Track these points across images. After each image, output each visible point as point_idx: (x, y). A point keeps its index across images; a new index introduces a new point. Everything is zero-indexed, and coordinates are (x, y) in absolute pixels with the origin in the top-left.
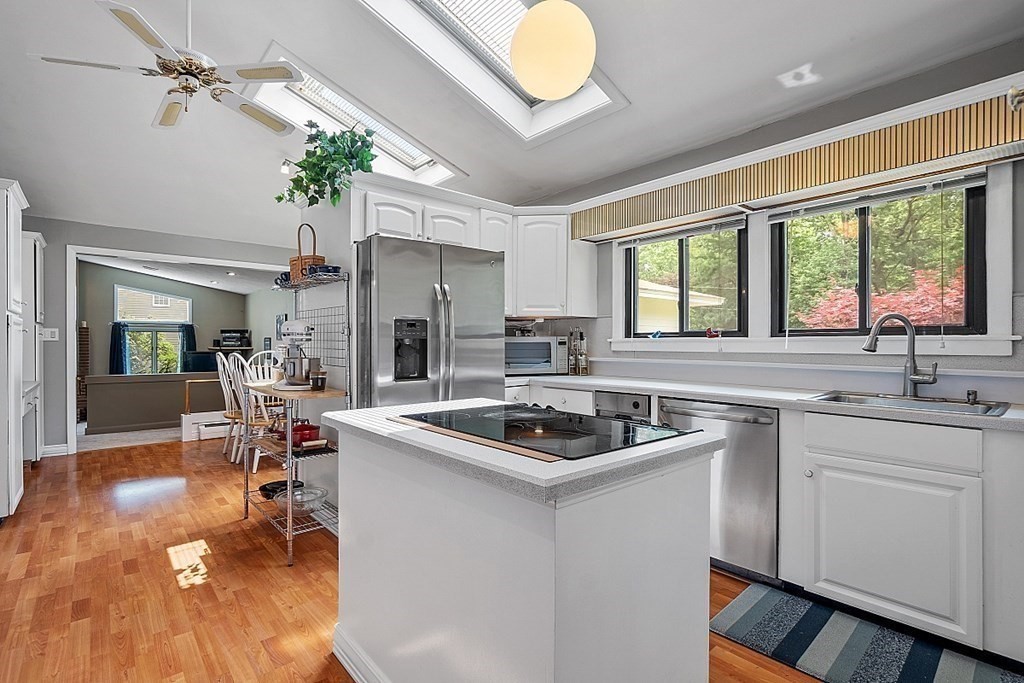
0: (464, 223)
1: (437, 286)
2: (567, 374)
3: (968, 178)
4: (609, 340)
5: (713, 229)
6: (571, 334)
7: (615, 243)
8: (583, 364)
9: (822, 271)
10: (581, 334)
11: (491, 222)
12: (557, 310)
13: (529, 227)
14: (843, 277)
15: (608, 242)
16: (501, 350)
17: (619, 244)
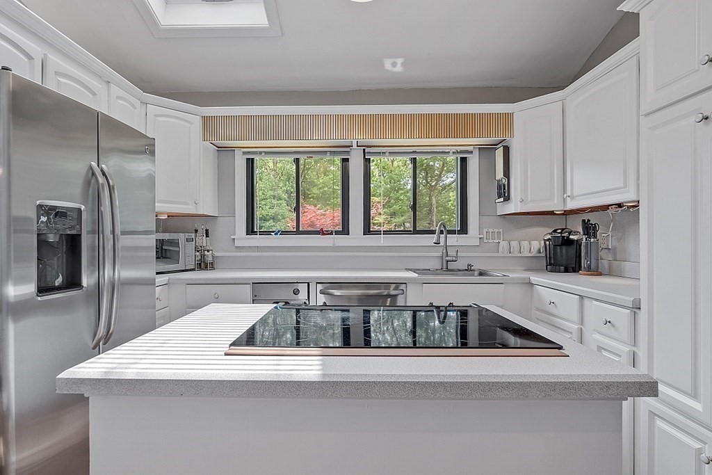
0: (94, 94)
1: (94, 164)
2: (193, 270)
3: (462, 152)
4: (233, 237)
5: (328, 154)
6: (196, 231)
7: (238, 153)
8: (209, 259)
9: (263, 194)
10: (207, 231)
11: (121, 102)
12: (190, 207)
13: (160, 119)
14: (274, 199)
15: (232, 150)
16: (153, 247)
17: (244, 153)
